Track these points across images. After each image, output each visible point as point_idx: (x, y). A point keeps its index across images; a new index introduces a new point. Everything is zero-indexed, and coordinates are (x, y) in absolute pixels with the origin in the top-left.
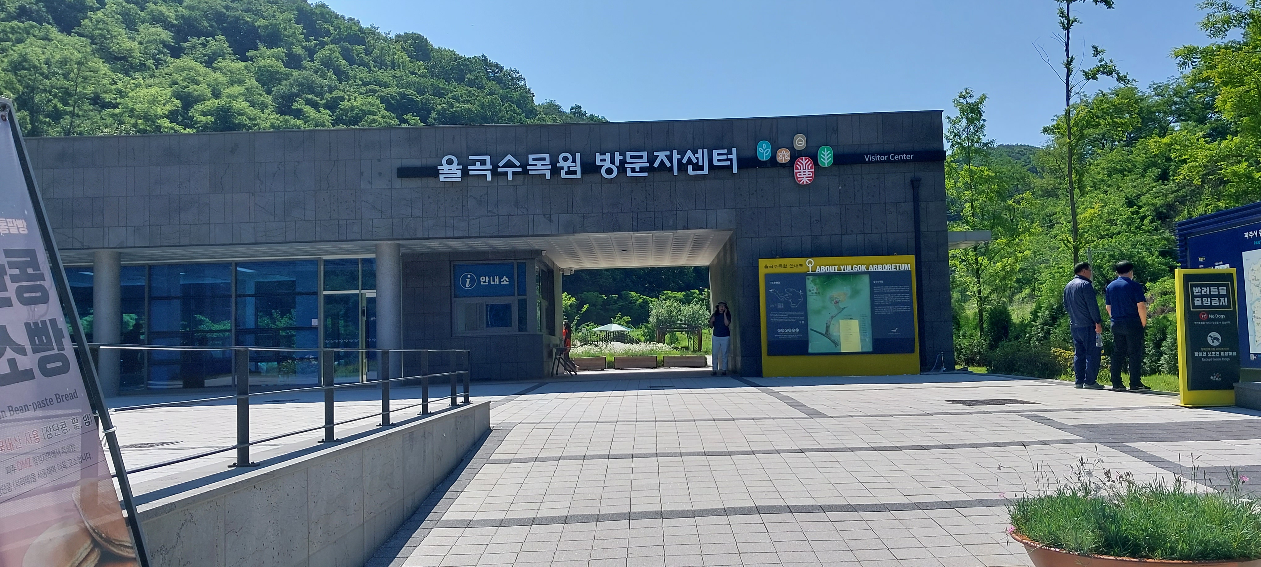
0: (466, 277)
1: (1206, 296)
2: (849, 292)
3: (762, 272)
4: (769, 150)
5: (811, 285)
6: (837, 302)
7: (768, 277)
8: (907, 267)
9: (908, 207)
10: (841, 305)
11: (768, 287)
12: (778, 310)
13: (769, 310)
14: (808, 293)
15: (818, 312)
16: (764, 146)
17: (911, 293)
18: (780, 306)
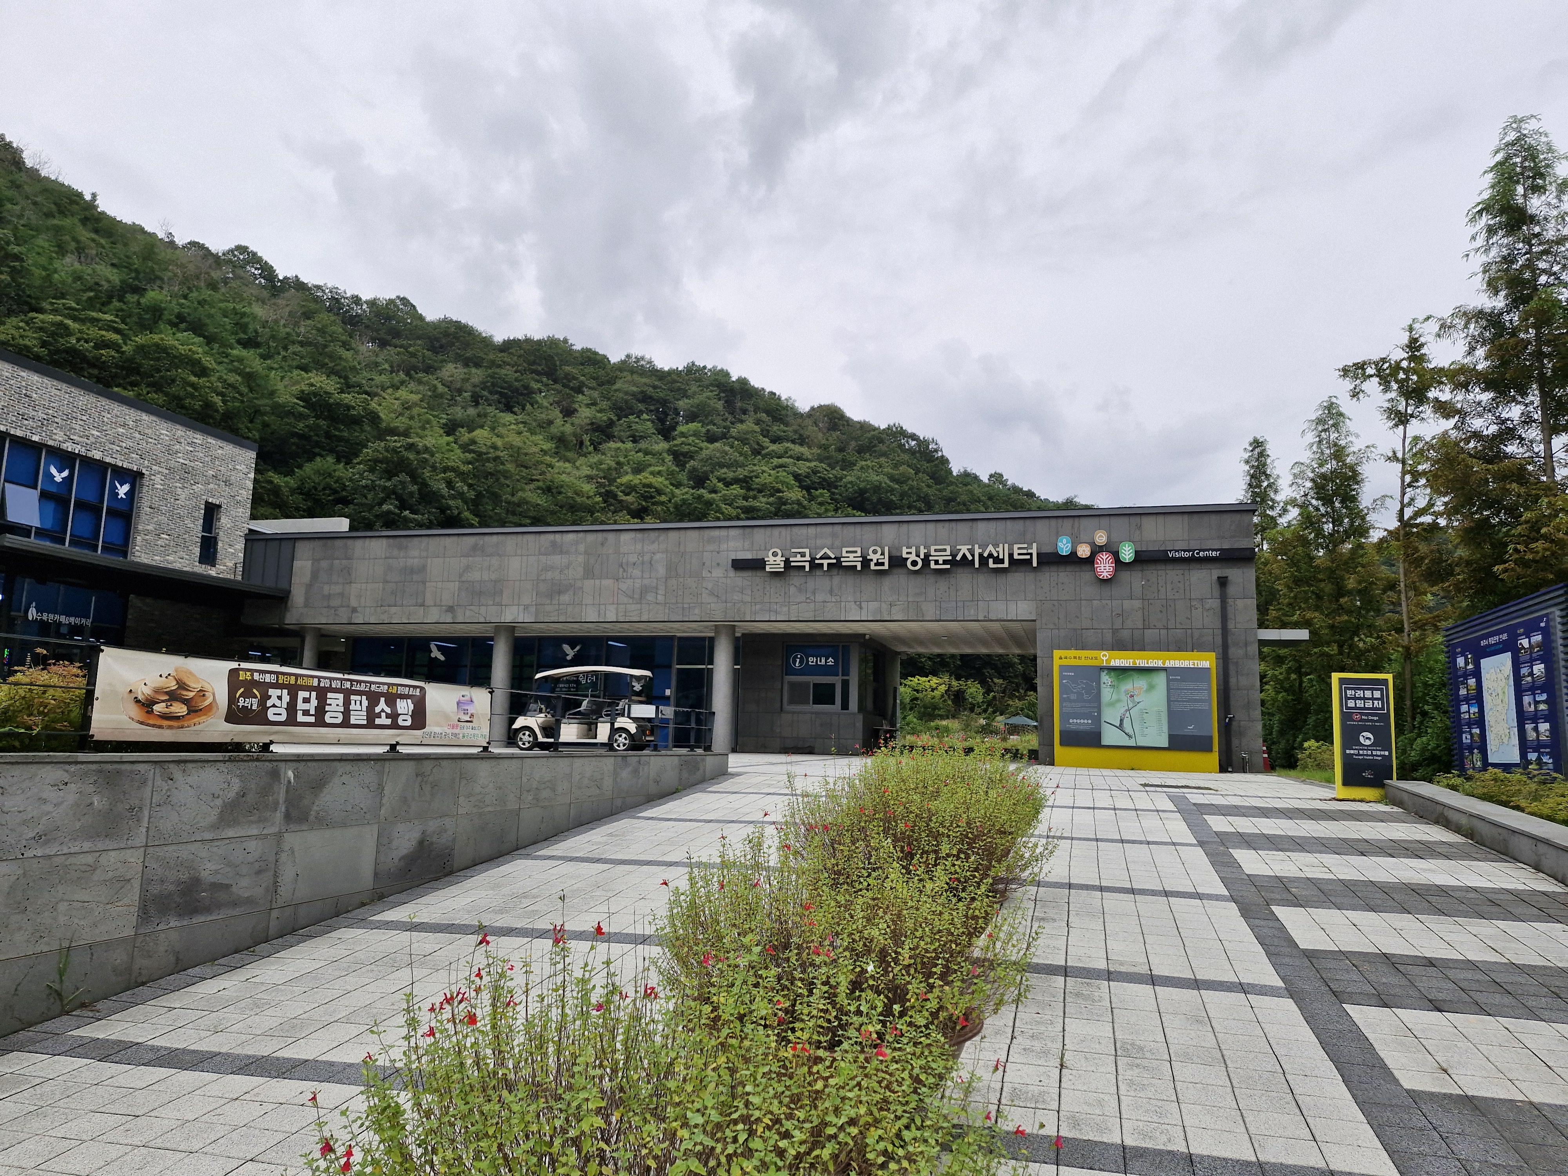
0: (796, 657)
1: (1360, 699)
2: (1145, 687)
3: (1057, 663)
4: (1070, 545)
5: (1105, 678)
6: (1132, 696)
7: (1062, 668)
8: (1206, 664)
9: (1215, 603)
10: (1137, 699)
11: (1062, 677)
12: (1070, 701)
13: (1062, 700)
14: (1103, 686)
15: (1112, 704)
16: (1065, 541)
17: (1209, 689)
18: (1073, 697)
